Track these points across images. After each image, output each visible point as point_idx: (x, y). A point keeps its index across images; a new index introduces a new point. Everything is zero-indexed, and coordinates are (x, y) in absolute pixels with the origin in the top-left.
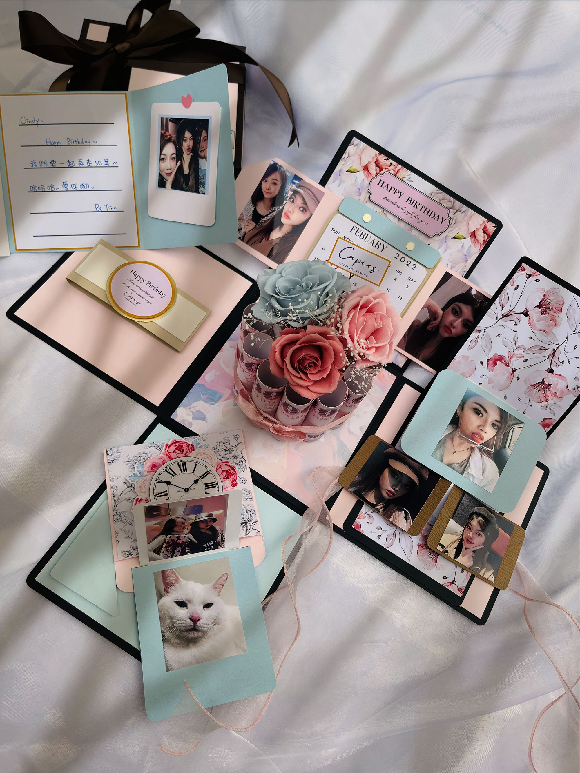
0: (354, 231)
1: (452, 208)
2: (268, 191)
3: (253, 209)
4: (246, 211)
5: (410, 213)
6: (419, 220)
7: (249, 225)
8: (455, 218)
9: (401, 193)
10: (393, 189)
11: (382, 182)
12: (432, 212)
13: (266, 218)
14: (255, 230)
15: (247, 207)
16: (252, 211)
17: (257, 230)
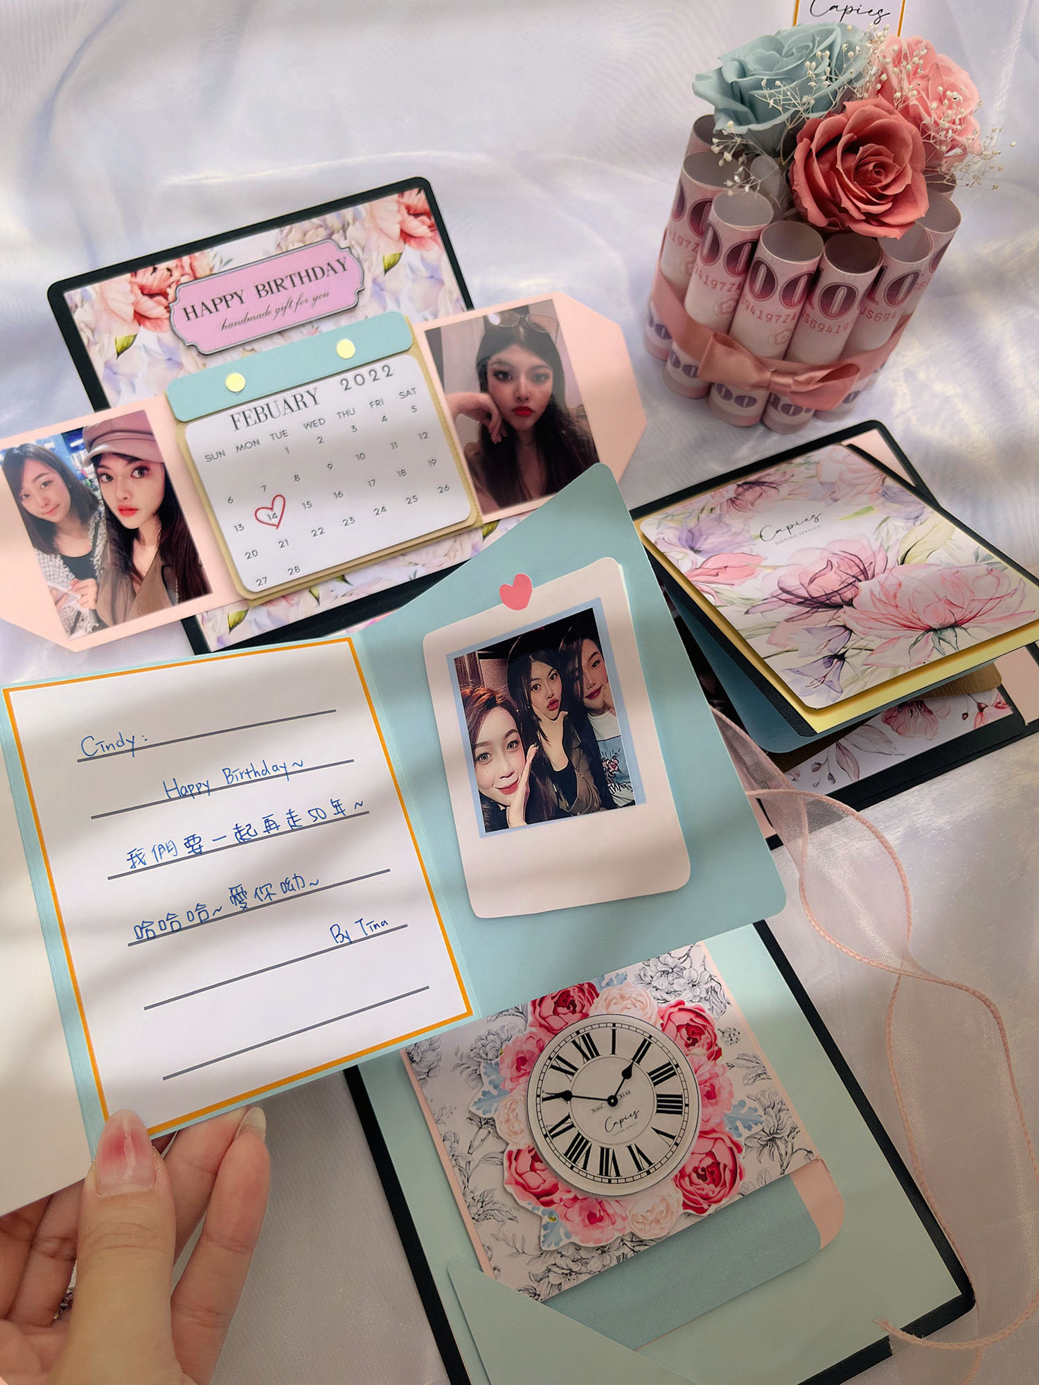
0: (242, 424)
1: (332, 234)
2: (49, 509)
3: (59, 561)
4: (52, 577)
5: (285, 308)
6: (311, 302)
7: (83, 591)
8: (353, 242)
9: (235, 293)
10: (217, 301)
11: (190, 310)
12: (313, 269)
13: (97, 551)
14: (102, 588)
15: (47, 569)
16: (62, 567)
17: (106, 585)
